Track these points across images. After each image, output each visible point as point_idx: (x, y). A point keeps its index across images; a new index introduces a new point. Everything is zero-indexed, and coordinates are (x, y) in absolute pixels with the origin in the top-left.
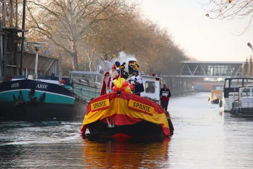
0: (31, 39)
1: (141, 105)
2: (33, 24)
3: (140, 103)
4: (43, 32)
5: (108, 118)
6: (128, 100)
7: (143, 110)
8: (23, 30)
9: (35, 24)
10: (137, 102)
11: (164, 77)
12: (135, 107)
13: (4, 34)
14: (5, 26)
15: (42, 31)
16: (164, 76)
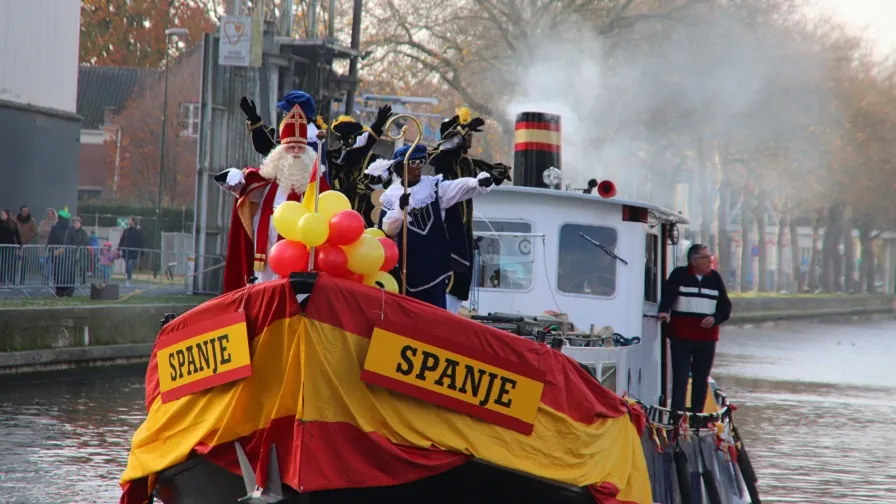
0: (382, 85)
1: (452, 364)
2: (392, 28)
3: (444, 355)
4: (429, 59)
5: (243, 441)
6: (368, 335)
7: (468, 397)
8: (353, 53)
9: (401, 31)
10: (422, 347)
11: (886, 240)
12: (411, 379)
13: (283, 63)
14: (288, 34)
15: (423, 56)
16: (886, 235)
